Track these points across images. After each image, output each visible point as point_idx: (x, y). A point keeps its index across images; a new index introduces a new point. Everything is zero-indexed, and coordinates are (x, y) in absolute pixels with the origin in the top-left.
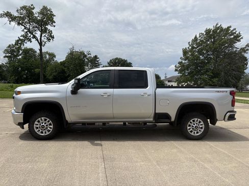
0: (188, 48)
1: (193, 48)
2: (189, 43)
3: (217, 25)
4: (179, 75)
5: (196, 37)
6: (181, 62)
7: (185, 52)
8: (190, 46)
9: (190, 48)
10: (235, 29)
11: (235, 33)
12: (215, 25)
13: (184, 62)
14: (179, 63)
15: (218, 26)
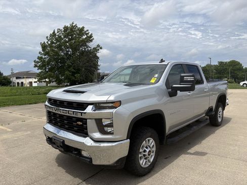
0: (47, 42)
1: (52, 43)
2: (47, 37)
3: (73, 23)
4: (40, 71)
5: (54, 32)
6: (41, 58)
7: (44, 46)
8: (49, 40)
9: (49, 43)
10: (88, 30)
11: (88, 34)
12: (71, 23)
13: (43, 57)
14: (39, 58)
15: (74, 25)
